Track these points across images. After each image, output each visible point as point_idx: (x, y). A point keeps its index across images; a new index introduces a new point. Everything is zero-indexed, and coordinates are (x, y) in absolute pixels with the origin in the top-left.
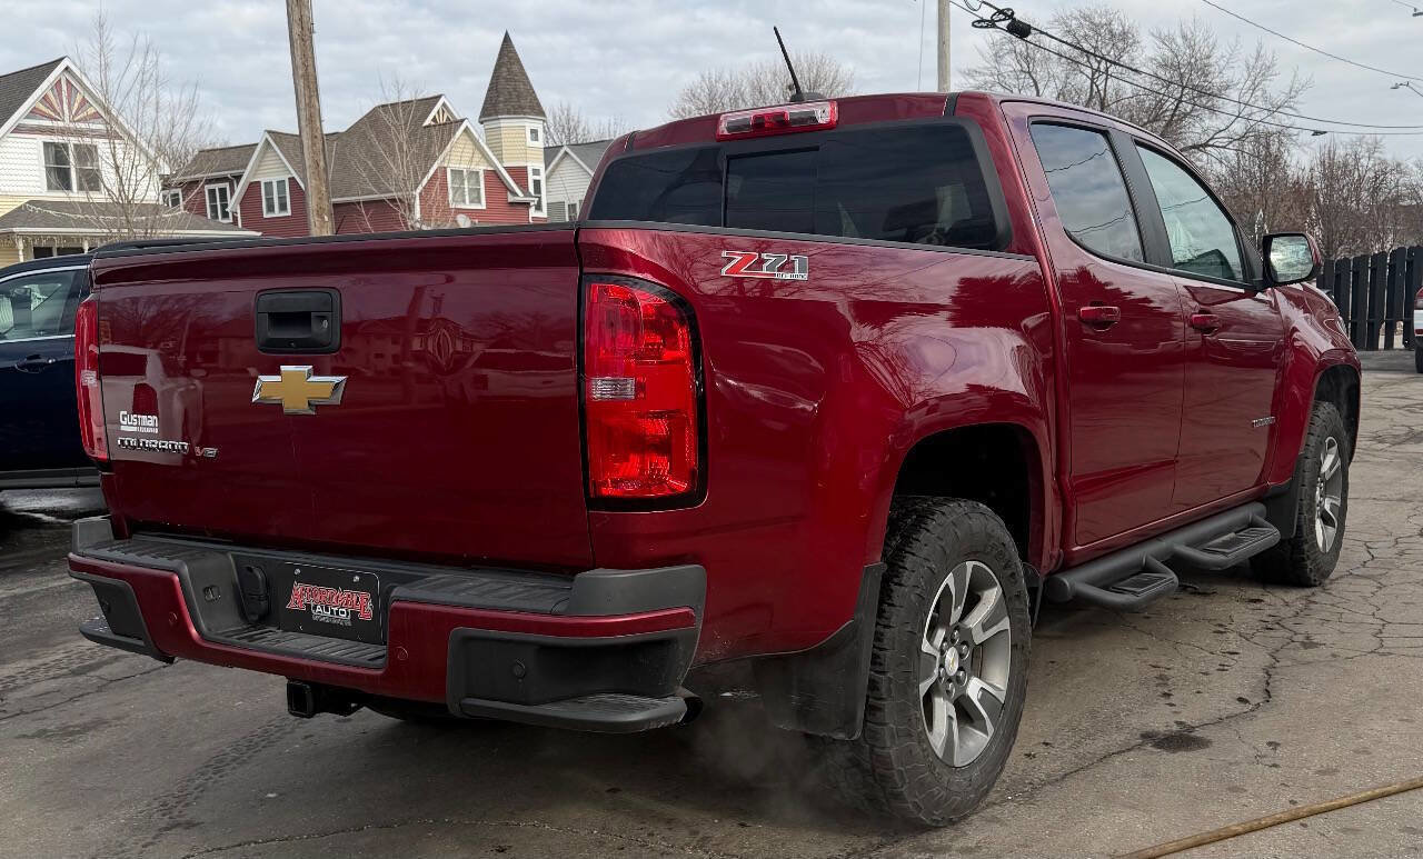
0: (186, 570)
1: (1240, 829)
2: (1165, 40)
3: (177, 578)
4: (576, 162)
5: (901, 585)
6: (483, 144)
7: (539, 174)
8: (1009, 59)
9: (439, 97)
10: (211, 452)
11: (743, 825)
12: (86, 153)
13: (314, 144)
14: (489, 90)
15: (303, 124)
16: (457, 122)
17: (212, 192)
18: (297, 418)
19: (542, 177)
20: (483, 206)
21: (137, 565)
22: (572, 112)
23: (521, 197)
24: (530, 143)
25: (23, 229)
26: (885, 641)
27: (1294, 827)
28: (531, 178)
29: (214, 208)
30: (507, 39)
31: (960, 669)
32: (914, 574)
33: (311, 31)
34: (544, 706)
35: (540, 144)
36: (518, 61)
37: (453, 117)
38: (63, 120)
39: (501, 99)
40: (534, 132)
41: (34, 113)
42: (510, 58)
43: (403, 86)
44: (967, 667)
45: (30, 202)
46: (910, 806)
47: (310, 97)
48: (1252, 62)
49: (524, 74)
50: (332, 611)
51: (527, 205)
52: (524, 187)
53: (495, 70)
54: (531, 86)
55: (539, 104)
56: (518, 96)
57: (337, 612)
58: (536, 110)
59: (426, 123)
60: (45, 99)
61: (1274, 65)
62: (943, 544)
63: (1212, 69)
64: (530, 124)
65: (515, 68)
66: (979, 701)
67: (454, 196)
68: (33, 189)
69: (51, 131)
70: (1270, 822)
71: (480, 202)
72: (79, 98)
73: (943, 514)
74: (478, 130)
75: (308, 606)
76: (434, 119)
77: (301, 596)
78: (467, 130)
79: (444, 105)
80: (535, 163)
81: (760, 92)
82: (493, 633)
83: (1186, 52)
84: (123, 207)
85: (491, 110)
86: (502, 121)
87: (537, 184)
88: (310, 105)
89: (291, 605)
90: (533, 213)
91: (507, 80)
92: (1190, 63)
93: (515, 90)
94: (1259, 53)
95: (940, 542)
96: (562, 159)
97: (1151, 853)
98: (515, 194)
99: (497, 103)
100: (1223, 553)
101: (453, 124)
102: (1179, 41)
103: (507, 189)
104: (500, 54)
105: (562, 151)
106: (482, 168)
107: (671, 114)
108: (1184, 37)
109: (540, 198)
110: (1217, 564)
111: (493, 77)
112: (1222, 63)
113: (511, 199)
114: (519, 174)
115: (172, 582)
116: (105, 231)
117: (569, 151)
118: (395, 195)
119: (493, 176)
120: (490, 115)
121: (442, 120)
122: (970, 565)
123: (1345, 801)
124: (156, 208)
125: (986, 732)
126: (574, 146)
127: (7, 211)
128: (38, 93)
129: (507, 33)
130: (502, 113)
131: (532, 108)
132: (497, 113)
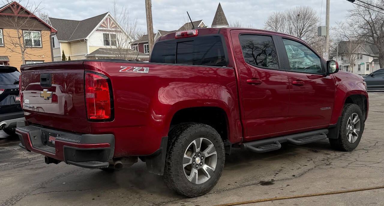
0: (30, 132)
1: (255, 201)
3: (28, 134)
5: (177, 142)
9: (202, 20)
11: (152, 195)
12: (114, 36)
13: (151, 35)
14: (214, 19)
15: (149, 30)
17: (145, 46)
21: (23, 131)
22: (239, 23)
25: (98, 55)
26: (172, 154)
27: (270, 202)
29: (146, 50)
30: (220, 5)
31: (201, 162)
32: (182, 140)
33: (151, 7)
34: (79, 163)
37: (205, 26)
38: (108, 28)
39: (217, 21)
41: (101, 26)
42: (220, 10)
44: (204, 162)
45: (100, 48)
47: (150, 23)
55: (227, 22)
56: (222, 20)
59: (198, 27)
60: (104, 23)
65: (221, 12)
66: (206, 170)
68: (101, 45)
69: (105, 31)
70: (263, 200)
72: (112, 23)
73: (193, 127)
76: (200, 26)
79: (202, 22)
81: (290, 17)
82: (69, 147)
84: (119, 50)
88: (150, 25)
89: (49, 140)
91: (219, 16)
93: (221, 18)
95: (190, 133)
97: (229, 204)
100: (301, 141)
107: (265, 23)
110: (298, 143)
111: (215, 15)
116: (115, 56)
120: (214, 25)
121: (202, 27)
122: (201, 139)
123: (287, 197)
124: (127, 50)
125: (208, 177)
127: (94, 51)
128: (102, 21)
129: (220, 3)
130: (217, 25)
131: (225, 23)
132: (216, 25)
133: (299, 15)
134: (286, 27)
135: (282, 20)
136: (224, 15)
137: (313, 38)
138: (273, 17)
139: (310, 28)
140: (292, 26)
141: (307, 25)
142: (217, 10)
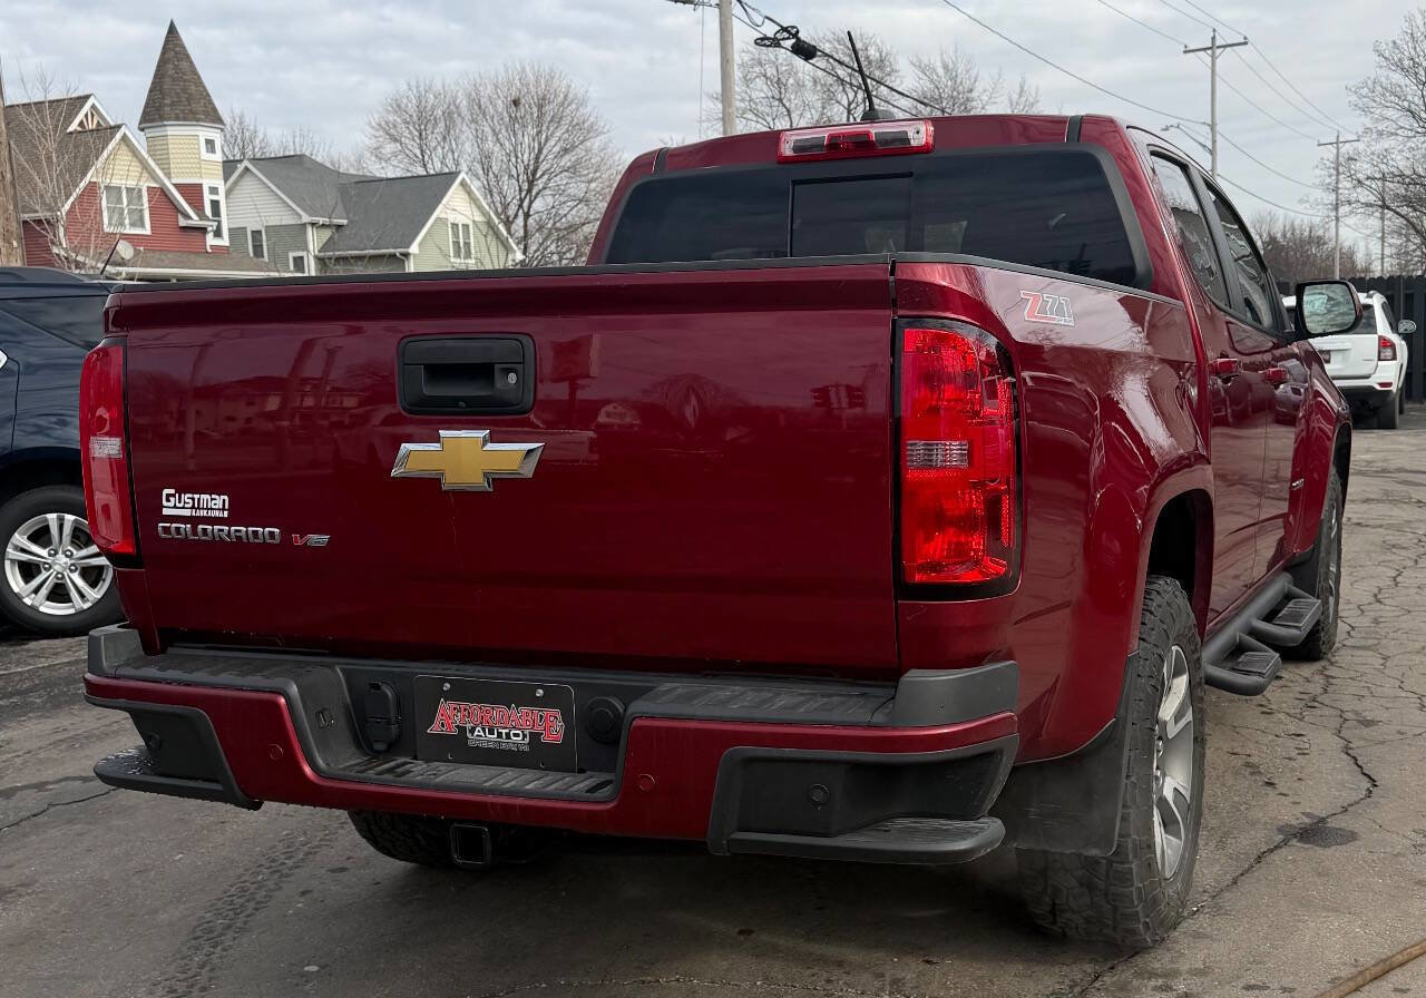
0: (294, 690)
2: (925, 69)
3: (283, 700)
4: (260, 179)
6: (144, 154)
7: (217, 194)
8: (760, 82)
9: (87, 97)
10: (319, 539)
14: (151, 91)
16: (111, 128)
18: (465, 497)
19: (221, 197)
20: (147, 231)
21: (214, 686)
23: (195, 221)
24: (205, 155)
28: (207, 198)
30: (172, 30)
31: (1158, 768)
32: (1147, 662)
34: (846, 838)
35: (218, 157)
36: (188, 57)
37: (106, 122)
39: (167, 101)
40: (210, 143)
42: (176, 53)
43: (51, 83)
46: (1141, 926)
48: (1015, 97)
49: (195, 72)
50: (500, 735)
51: (203, 230)
52: (199, 209)
53: (159, 66)
54: (204, 87)
55: (215, 110)
56: (188, 100)
57: (508, 735)
58: (214, 117)
59: (71, 129)
61: (1037, 102)
62: (1165, 627)
63: (974, 104)
64: (204, 133)
65: (184, 64)
66: (1173, 802)
67: (110, 219)
71: (143, 226)
74: (139, 140)
75: (462, 729)
76: (81, 124)
77: (449, 717)
78: (124, 138)
79: (93, 107)
80: (212, 180)
81: (480, 107)
82: (788, 752)
83: (945, 81)
85: (153, 114)
86: (169, 128)
87: (215, 205)
89: (434, 729)
90: (211, 240)
91: (174, 79)
92: (952, 97)
93: (184, 90)
94: (1022, 88)
96: (241, 176)
98: (187, 217)
99: (161, 106)
100: (1297, 628)
101: (106, 132)
102: (941, 71)
103: (177, 210)
104: (164, 48)
105: (241, 167)
106: (145, 184)
107: (373, 128)
108: (946, 67)
109: (219, 222)
111: (156, 74)
112: (985, 98)
113: (183, 222)
114: (193, 192)
115: (277, 705)
117: (251, 167)
118: (41, 215)
119: (161, 196)
120: (153, 121)
121: (91, 126)
122: (1174, 651)
125: (1180, 838)
126: (254, 160)
129: (172, 23)
130: (169, 119)
131: (207, 114)
132: (162, 118)
133: (516, 103)
134: (468, 148)
135: (448, 115)
136: (199, 77)
137: (581, 201)
138: (405, 101)
139: (566, 161)
140: (490, 145)
141: (553, 147)
142: (163, 53)
